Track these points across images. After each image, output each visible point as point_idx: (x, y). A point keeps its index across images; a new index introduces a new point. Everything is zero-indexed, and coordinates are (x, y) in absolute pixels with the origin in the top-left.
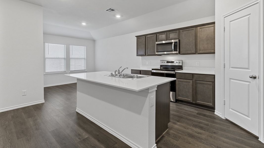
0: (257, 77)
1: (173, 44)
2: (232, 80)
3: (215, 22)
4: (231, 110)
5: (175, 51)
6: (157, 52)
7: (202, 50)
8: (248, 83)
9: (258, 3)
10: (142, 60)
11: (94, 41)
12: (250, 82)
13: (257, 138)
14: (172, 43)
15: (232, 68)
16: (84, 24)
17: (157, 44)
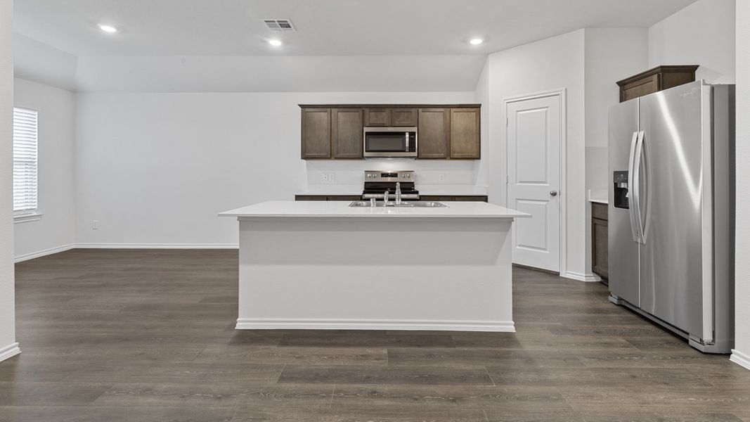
0: (558, 194)
1: (407, 136)
2: (520, 202)
3: (480, 105)
4: (518, 247)
5: (409, 151)
6: (366, 151)
7: (458, 153)
8: (544, 203)
9: (559, 95)
10: (308, 169)
11: (75, 92)
12: (548, 201)
13: (557, 274)
14: (404, 134)
15: (520, 182)
16: (108, 29)
17: (366, 133)
